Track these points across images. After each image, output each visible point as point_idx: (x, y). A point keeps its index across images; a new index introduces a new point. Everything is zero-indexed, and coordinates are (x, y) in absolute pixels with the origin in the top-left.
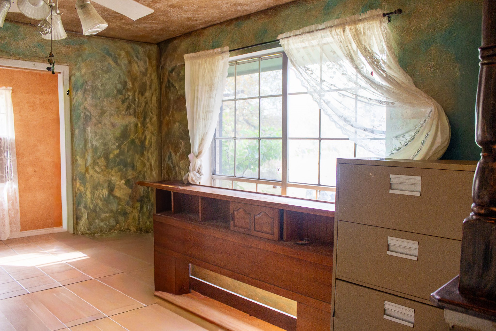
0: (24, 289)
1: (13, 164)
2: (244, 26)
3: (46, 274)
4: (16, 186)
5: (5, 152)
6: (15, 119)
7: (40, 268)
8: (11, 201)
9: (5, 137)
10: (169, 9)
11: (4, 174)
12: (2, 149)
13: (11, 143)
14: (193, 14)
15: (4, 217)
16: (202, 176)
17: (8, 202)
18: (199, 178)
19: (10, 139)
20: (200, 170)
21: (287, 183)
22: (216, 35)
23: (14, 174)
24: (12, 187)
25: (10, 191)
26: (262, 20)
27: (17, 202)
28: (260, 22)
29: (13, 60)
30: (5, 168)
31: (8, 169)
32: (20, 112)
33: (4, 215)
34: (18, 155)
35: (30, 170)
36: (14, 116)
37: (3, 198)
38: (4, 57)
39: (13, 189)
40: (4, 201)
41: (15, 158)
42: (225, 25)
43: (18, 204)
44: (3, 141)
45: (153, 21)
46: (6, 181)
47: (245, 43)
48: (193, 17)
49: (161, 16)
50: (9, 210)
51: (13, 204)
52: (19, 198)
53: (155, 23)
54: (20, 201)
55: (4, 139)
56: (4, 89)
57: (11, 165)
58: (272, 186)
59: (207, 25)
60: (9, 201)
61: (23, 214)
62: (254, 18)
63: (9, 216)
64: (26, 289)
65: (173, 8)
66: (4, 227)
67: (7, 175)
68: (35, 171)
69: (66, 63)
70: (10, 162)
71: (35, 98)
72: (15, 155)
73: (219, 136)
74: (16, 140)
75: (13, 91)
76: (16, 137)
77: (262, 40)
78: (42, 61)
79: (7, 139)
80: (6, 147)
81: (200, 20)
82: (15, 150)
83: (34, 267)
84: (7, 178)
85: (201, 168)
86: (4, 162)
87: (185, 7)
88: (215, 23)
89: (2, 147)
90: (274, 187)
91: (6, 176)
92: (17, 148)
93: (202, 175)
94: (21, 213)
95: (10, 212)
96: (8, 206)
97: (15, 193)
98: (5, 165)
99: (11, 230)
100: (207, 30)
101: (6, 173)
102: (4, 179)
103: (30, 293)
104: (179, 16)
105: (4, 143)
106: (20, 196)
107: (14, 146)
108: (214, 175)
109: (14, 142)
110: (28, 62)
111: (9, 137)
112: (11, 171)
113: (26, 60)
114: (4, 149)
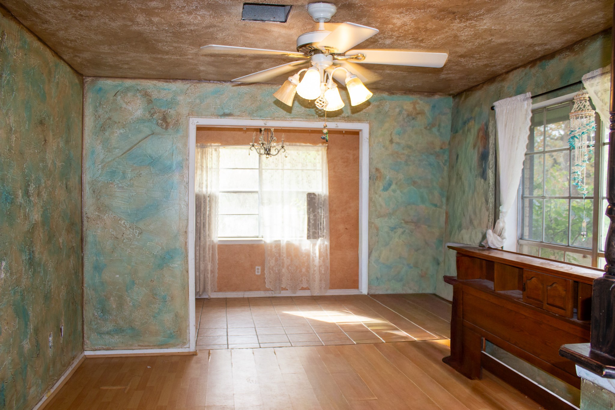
0: (320, 341)
1: (326, 221)
2: (548, 67)
3: (343, 331)
4: (327, 243)
5: (319, 208)
6: (329, 175)
7: (338, 325)
8: (322, 258)
9: (320, 193)
10: (460, 59)
11: (316, 230)
12: (316, 205)
13: (325, 199)
14: (488, 60)
15: (315, 272)
16: (504, 240)
17: (319, 259)
18: (502, 242)
19: (324, 195)
20: (502, 233)
21: (598, 252)
22: (520, 80)
23: (326, 230)
24: (323, 244)
25: (322, 248)
26: (568, 58)
27: (328, 259)
28: (566, 61)
29: (318, 122)
30: (318, 224)
31: (321, 226)
32: (334, 168)
33: (315, 270)
34: (331, 211)
35: (341, 227)
36: (329, 172)
37: (315, 254)
38: (311, 120)
39: (325, 246)
40: (316, 257)
41: (328, 214)
42: (528, 68)
43: (329, 260)
44: (317, 197)
45: (449, 72)
46: (318, 238)
47: (549, 87)
48: (490, 63)
49: (454, 66)
50: (320, 266)
51: (324, 261)
52: (330, 256)
53: (452, 73)
54: (331, 258)
55: (319, 195)
56: (321, 146)
57: (324, 221)
58: (582, 255)
59: (510, 69)
60: (320, 257)
61: (332, 271)
62: (559, 57)
63: (320, 273)
64: (322, 342)
65: (464, 58)
66: (314, 283)
67: (320, 231)
68: (346, 229)
69: (367, 121)
70: (323, 218)
71: (348, 153)
72: (328, 212)
73: (529, 195)
74: (330, 196)
75: (328, 146)
76: (329, 193)
77: (568, 81)
78: (344, 121)
79: (321, 196)
80: (320, 203)
81: (499, 65)
82: (328, 206)
83: (334, 323)
84: (320, 234)
85: (503, 230)
86: (317, 218)
87: (476, 56)
88: (517, 66)
89: (317, 203)
90: (584, 257)
91: (318, 232)
92: (330, 205)
93: (504, 238)
94: (331, 270)
95: (321, 269)
96: (319, 262)
97: (327, 250)
98: (319, 221)
99: (321, 286)
100: (511, 74)
101: (319, 229)
102: (317, 235)
103: (324, 345)
104: (474, 64)
105: (319, 199)
106: (331, 254)
107: (327, 202)
108: (520, 240)
109: (327, 198)
110: (332, 123)
111: (323, 193)
112: (324, 228)
113: (329, 121)
114: (318, 205)
